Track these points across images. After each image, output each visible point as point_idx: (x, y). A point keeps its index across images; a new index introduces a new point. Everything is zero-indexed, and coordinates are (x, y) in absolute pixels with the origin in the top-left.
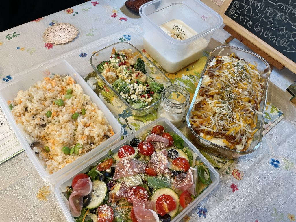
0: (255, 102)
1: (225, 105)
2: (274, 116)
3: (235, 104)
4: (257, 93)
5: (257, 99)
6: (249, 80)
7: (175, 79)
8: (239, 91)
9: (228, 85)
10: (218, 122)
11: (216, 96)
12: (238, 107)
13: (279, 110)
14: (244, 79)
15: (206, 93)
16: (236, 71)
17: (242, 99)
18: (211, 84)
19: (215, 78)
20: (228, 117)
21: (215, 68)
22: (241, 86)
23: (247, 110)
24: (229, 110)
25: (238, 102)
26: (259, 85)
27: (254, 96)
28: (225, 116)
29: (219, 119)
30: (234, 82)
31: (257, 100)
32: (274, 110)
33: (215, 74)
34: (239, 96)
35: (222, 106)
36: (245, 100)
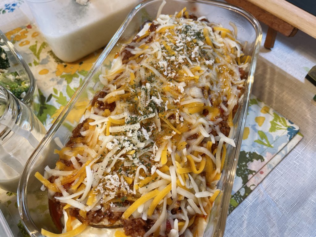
0: (222, 111)
1: (132, 129)
2: (278, 137)
3: (162, 122)
4: (227, 88)
5: (225, 103)
6: (209, 59)
7: (77, 73)
8: (179, 87)
9: (154, 76)
10: (106, 177)
11: (120, 106)
12: (172, 130)
13: (289, 124)
14: (197, 59)
15: (99, 99)
16: (180, 42)
17: (183, 106)
18: (119, 76)
19: (132, 61)
20: (136, 161)
21: (140, 41)
22: (185, 75)
23: (196, 136)
24: (142, 139)
25: (172, 116)
26: (236, 71)
27: (218, 98)
28: (128, 160)
29: (109, 170)
30: (169, 68)
31: (227, 106)
32: (278, 123)
33: (133, 52)
34: (175, 101)
35: (126, 131)
36: (191, 110)
